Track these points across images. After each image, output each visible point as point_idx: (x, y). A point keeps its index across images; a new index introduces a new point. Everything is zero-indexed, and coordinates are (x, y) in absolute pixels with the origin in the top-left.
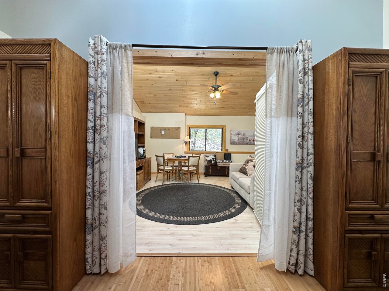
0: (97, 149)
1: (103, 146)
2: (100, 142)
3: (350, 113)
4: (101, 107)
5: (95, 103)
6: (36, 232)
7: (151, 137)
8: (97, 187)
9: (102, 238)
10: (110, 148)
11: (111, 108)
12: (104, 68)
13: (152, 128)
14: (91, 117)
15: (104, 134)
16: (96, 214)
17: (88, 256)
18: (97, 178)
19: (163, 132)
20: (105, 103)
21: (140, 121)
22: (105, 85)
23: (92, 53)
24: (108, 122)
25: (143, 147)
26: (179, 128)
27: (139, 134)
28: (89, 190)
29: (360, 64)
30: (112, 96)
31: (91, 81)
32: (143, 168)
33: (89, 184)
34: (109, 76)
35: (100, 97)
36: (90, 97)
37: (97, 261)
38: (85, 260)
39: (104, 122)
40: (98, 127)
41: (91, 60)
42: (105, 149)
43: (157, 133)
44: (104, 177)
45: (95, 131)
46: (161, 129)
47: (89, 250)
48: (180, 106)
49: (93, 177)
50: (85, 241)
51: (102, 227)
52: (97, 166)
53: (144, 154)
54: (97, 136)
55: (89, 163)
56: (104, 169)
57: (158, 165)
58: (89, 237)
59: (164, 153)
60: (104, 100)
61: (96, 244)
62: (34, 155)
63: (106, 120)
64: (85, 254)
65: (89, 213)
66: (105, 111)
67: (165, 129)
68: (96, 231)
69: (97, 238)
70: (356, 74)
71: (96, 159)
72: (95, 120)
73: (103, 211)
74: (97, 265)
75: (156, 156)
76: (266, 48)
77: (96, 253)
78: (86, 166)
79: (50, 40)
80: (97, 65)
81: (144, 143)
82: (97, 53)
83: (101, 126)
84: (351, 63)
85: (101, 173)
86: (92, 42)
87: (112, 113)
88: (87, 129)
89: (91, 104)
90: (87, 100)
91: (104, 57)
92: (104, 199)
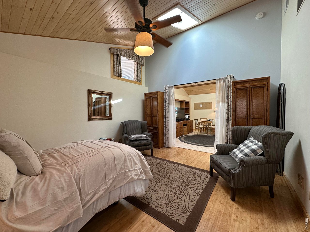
0: (166, 115)
1: (168, 114)
2: (167, 113)
3: (235, 103)
4: (167, 104)
5: (166, 103)
6: (156, 132)
7: (194, 109)
8: (166, 125)
9: (168, 138)
10: (169, 114)
11: (169, 104)
12: (168, 94)
13: (195, 103)
14: (165, 107)
15: (168, 111)
16: (166, 132)
17: (164, 142)
18: (166, 122)
19: (201, 106)
20: (168, 103)
21: (186, 101)
22: (168, 98)
23: (165, 90)
24: (169, 108)
25: (188, 114)
26: (212, 103)
27: (185, 108)
28: (165, 125)
29: (238, 86)
30: (169, 100)
31: (165, 97)
32: (187, 125)
33: (165, 124)
34: (169, 95)
35: (167, 101)
36: (165, 101)
37: (167, 143)
38: (164, 143)
39: (168, 108)
40: (166, 109)
41: (165, 92)
42: (168, 115)
43: (197, 106)
44: (168, 122)
45: (166, 110)
46: (200, 104)
47: (165, 140)
48: (211, 89)
49: (165, 122)
50: (164, 138)
51: (168, 135)
52: (166, 119)
53: (188, 118)
54: (166, 111)
55: (165, 118)
56: (168, 120)
57: (196, 124)
58: (165, 137)
59: (201, 118)
60: (168, 102)
61: (166, 139)
62: (155, 116)
63: (168, 107)
64: (164, 141)
65: (165, 131)
66: (168, 105)
67: (202, 104)
68: (166, 136)
69: (166, 138)
70: (237, 89)
71: (166, 118)
72: (166, 107)
73: (168, 131)
74: (166, 145)
75: (195, 119)
76: (215, 79)
77: (166, 141)
78: (164, 119)
79: (157, 92)
80: (166, 93)
81: (189, 112)
82: (166, 90)
83: (167, 109)
84: (235, 86)
85: (167, 121)
86: (165, 87)
87: (170, 105)
88: (164, 110)
89: (165, 103)
90: (164, 102)
91: (168, 91)
92: (168, 128)
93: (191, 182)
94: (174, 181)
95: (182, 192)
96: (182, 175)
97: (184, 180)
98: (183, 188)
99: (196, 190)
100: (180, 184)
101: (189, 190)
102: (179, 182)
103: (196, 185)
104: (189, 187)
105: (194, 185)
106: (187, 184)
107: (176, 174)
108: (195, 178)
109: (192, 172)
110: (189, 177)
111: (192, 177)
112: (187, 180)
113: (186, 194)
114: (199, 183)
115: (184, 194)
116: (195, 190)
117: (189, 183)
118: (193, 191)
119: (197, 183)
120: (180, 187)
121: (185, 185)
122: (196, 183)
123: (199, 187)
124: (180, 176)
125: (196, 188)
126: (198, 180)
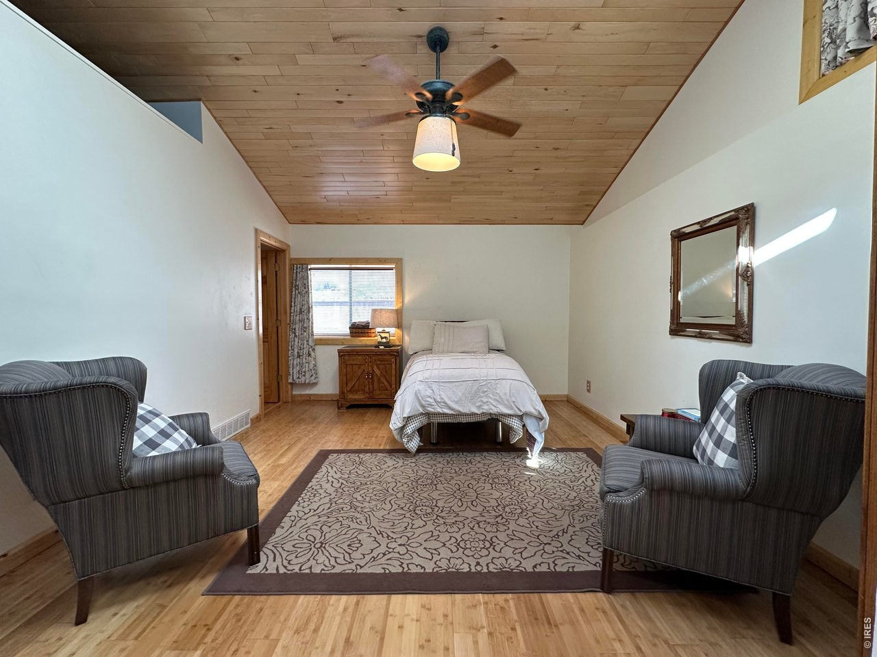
93: (329, 508)
94: (374, 497)
95: (344, 482)
96: (364, 523)
97: (349, 507)
98: (345, 489)
99: (315, 495)
100: (357, 495)
101: (331, 490)
102: (360, 498)
103: (315, 506)
104: (332, 497)
105: (319, 504)
106: (341, 501)
107: (386, 520)
108: (318, 528)
109: (334, 554)
110: (337, 526)
111: (330, 527)
112: (342, 512)
113: (335, 481)
114: (305, 514)
115: (341, 480)
116: (318, 495)
117: (334, 505)
118: (321, 491)
119: (311, 513)
120: (353, 489)
121: (344, 497)
122: (315, 511)
123: (306, 504)
124: (366, 515)
125: (316, 499)
126: (310, 521)
